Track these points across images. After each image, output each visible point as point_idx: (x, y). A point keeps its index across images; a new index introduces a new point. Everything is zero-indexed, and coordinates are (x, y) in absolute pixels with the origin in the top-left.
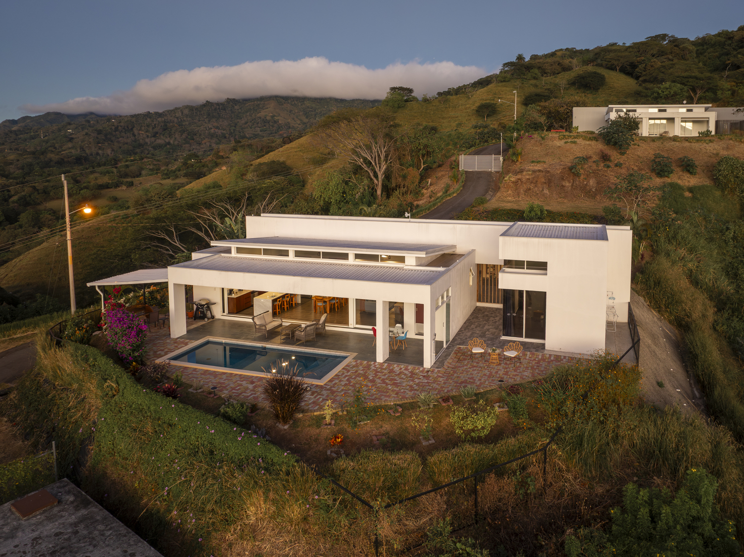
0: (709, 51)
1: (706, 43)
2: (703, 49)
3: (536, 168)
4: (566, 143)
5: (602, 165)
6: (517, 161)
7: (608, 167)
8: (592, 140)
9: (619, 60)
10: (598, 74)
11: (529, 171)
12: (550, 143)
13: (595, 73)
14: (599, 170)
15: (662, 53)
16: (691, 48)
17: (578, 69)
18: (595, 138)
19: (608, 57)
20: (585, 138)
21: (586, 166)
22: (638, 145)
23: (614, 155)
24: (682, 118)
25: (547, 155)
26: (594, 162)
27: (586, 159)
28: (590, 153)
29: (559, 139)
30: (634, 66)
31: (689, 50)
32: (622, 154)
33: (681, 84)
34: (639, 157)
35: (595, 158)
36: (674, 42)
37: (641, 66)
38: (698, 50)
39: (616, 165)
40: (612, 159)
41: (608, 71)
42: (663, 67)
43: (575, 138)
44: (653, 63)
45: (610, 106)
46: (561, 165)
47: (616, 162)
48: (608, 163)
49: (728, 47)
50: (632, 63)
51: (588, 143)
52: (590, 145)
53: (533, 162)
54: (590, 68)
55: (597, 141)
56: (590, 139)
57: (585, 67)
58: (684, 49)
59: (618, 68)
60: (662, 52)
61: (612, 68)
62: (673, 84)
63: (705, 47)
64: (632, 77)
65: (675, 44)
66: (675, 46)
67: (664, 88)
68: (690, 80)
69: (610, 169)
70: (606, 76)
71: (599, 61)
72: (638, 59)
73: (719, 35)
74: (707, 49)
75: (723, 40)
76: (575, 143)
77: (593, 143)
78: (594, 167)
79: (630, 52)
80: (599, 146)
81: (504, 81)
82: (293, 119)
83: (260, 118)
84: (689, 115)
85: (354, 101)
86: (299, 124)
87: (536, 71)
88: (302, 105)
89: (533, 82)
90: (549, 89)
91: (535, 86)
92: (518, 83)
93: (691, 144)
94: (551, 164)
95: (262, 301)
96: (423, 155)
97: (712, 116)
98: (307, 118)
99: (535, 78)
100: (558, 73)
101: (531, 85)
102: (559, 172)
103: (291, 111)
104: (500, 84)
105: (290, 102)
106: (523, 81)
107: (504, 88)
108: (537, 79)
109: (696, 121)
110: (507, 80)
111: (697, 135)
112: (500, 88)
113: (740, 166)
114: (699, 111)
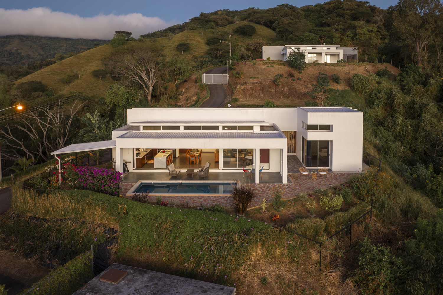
0: (312, 15)
1: (309, 10)
2: (308, 14)
3: (254, 81)
4: (268, 67)
5: (290, 79)
6: (240, 77)
7: (294, 80)
8: (282, 65)
9: (262, 18)
10: (251, 26)
11: (250, 83)
12: (258, 67)
13: (250, 26)
14: (289, 82)
15: (286, 15)
16: (302, 12)
17: (238, 23)
18: (283, 64)
19: (257, 16)
20: (278, 64)
21: (282, 80)
22: (308, 68)
23: (295, 73)
24: (326, 53)
25: (258, 73)
26: (286, 78)
27: (281, 76)
28: (282, 72)
29: (263, 64)
30: (271, 22)
31: (301, 14)
32: (300, 73)
33: (314, 33)
34: (309, 74)
35: (285, 75)
36: (292, 9)
37: (276, 22)
38: (305, 14)
39: (298, 79)
40: (295, 75)
41: (256, 24)
42: (291, 23)
43: (272, 64)
44: (283, 21)
45: (286, 45)
46: (268, 79)
47: (297, 78)
48: (293, 78)
49: (322, 13)
50: (270, 20)
51: (280, 66)
52: (281, 68)
53: (251, 78)
54: (246, 23)
55: (284, 65)
56: (281, 65)
57: (242, 22)
58: (298, 13)
59: (262, 23)
60: (287, 14)
61: (258, 23)
62: (310, 34)
63: (309, 13)
64: (270, 28)
65: (293, 10)
66: (293, 11)
67: (306, 36)
68: (319, 31)
69: (295, 81)
70: (256, 28)
71: (251, 19)
72: (274, 18)
73: (316, 6)
74: (311, 14)
75: (319, 9)
76: (273, 66)
77: (283, 67)
78: (286, 81)
79: (268, 14)
80: (286, 69)
81: (193, 29)
82: (33, 52)
83: (7, 51)
84: (329, 51)
85: (79, 40)
86: (38, 56)
87: (213, 23)
88: (39, 42)
89: (211, 30)
90: (221, 35)
91: (213, 33)
92: (202, 31)
93: (336, 67)
94: (262, 79)
95: (160, 158)
96: (177, 74)
97: (341, 52)
98: (43, 51)
99: (212, 28)
100: (226, 25)
101: (210, 32)
102: (268, 84)
103: (31, 46)
104: (190, 31)
105: (30, 39)
106: (204, 29)
107: (193, 34)
108: (213, 28)
109: (332, 55)
110: (194, 28)
111: (337, 62)
112: (190, 34)
113: (364, 79)
114: (333, 49)
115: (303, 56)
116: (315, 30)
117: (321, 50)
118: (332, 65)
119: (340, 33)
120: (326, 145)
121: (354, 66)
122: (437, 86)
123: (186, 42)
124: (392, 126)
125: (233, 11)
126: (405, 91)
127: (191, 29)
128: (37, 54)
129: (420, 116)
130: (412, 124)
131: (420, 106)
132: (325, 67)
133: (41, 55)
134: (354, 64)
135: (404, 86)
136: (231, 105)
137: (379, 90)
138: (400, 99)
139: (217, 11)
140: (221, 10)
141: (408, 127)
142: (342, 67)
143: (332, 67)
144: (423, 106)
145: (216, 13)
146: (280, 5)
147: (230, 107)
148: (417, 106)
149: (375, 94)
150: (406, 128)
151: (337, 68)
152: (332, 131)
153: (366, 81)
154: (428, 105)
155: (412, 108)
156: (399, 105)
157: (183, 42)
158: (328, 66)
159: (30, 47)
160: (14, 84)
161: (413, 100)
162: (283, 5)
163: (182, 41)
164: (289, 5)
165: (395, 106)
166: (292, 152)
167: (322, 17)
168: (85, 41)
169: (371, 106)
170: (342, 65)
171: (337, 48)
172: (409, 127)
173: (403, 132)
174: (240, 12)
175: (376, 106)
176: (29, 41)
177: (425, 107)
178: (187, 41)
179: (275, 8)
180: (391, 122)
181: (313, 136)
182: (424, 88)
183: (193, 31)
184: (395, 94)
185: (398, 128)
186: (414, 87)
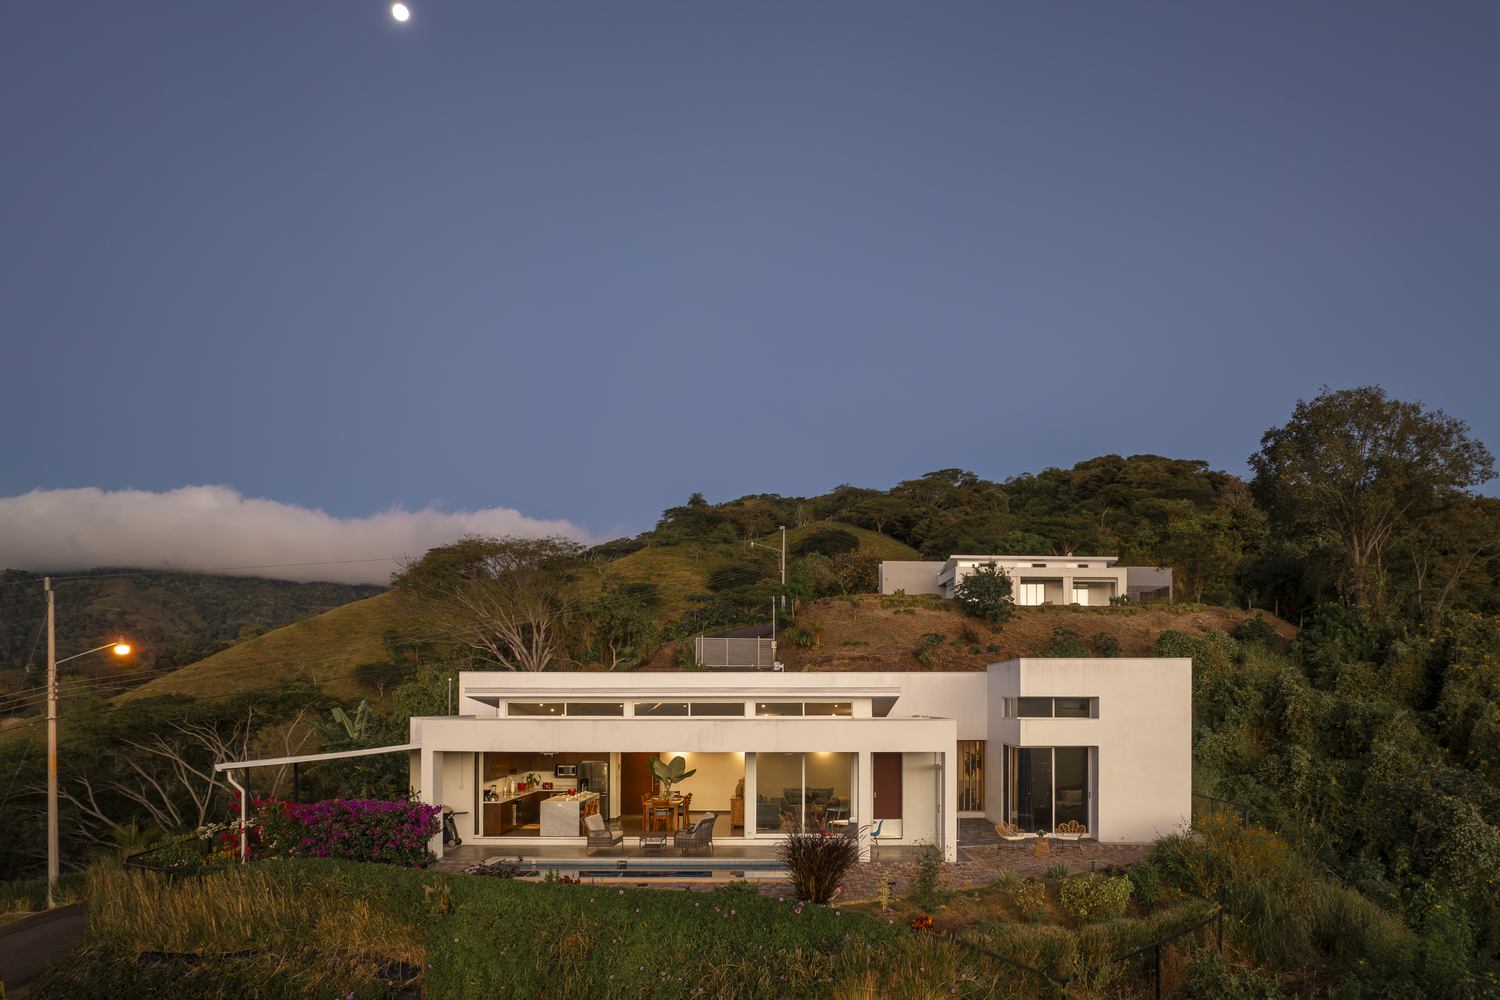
0: (1031, 501)
1: (1024, 489)
2: (1021, 499)
3: (856, 653)
4: (896, 613)
5: (966, 649)
6: (812, 644)
7: (978, 652)
8: (939, 609)
9: (881, 511)
10: (847, 534)
11: (843, 658)
12: (868, 613)
13: (841, 533)
14: (963, 658)
15: (953, 502)
16: (1002, 495)
17: (808, 527)
18: (945, 605)
19: (863, 505)
20: (928, 607)
21: (940, 650)
22: (1020, 618)
23: (982, 631)
24: (1074, 578)
25: (868, 631)
26: (952, 644)
27: (939, 638)
28: (942, 630)
29: (883, 606)
30: (908, 523)
31: (998, 498)
32: (996, 631)
33: (1039, 534)
34: (1024, 636)
35: (951, 638)
36: (972, 485)
37: (923, 523)
38: (1011, 500)
39: (990, 649)
40: (981, 638)
41: (862, 530)
42: (968, 523)
43: (910, 605)
44: (943, 519)
45: (952, 557)
46: (898, 648)
47: (988, 644)
48: (974, 645)
49: (1064, 497)
50: (904, 517)
51: (933, 613)
52: (936, 617)
53: (846, 644)
54: (829, 524)
55: (948, 610)
56: (937, 608)
57: (818, 522)
58: (989, 498)
59: (880, 527)
60: (955, 500)
61: (869, 526)
62: (1027, 534)
63: (1023, 496)
64: (905, 542)
65: (973, 488)
66: (975, 491)
67: (1014, 540)
68: (1054, 528)
69: (980, 656)
70: (861, 539)
71: (844, 513)
72: (916, 510)
73: (1045, 475)
74: (1028, 499)
75: (1053, 484)
76: (912, 613)
77: (943, 614)
78: (954, 653)
79: (899, 498)
80: (954, 620)
81: (668, 544)
82: (172, 620)
83: (90, 616)
84: (1084, 573)
85: (314, 585)
86: (186, 633)
87: (729, 527)
88: (192, 590)
89: (724, 547)
90: (755, 561)
91: (729, 555)
92: (695, 548)
93: (1105, 617)
94: (879, 648)
95: (560, 805)
96: (616, 641)
97: (1121, 575)
98: (204, 618)
99: (726, 541)
100: (769, 533)
101: (721, 552)
102: (896, 660)
103: (165, 604)
104: (660, 550)
105: (163, 582)
106: (704, 544)
107: (669, 557)
108: (730, 542)
109: (1092, 585)
110: (672, 540)
111: (1108, 604)
112: (659, 557)
113: (1193, 645)
114: (1098, 568)
115: (1005, 585)
116: (1042, 523)
117: (1060, 569)
118: (1095, 611)
119: (1119, 536)
120: (1079, 763)
121: (1163, 613)
122: (1416, 663)
123: (647, 583)
124: (1280, 780)
125: (791, 499)
126: (1319, 681)
127: (663, 545)
128: (184, 628)
129: (1366, 749)
130: (1342, 772)
131: (1364, 720)
132: (1074, 614)
133: (198, 631)
134: (1162, 609)
135: (1316, 665)
136: (782, 666)
137: (1238, 678)
138: (1305, 701)
139: (743, 498)
140: (753, 497)
141: (1329, 781)
142: (1124, 618)
143: (1095, 616)
144: (1372, 723)
145: (739, 503)
146: (934, 474)
147: (780, 670)
148: (1355, 722)
149: (1227, 690)
150: (1323, 785)
151: (1111, 619)
152: (1096, 716)
153: (1199, 652)
154: (1391, 717)
155: (1342, 729)
156: (1300, 722)
157: (638, 581)
158: (1083, 612)
159: (164, 606)
160: (111, 705)
161: (1345, 706)
162: (942, 472)
163: (633, 579)
164: (961, 472)
165: (1289, 725)
166: (974, 809)
167: (1063, 508)
168: (335, 590)
169: (1216, 724)
170: (1123, 612)
171: (1110, 565)
172: (1334, 782)
173: (1314, 797)
174: (813, 501)
175: (1230, 724)
176: (161, 585)
177: (1380, 723)
178: (649, 579)
179: (918, 483)
180: (1278, 769)
181: (1037, 733)
182: (1375, 671)
183: (667, 548)
184: (1290, 689)
185: (1299, 784)
186: (1348, 668)
